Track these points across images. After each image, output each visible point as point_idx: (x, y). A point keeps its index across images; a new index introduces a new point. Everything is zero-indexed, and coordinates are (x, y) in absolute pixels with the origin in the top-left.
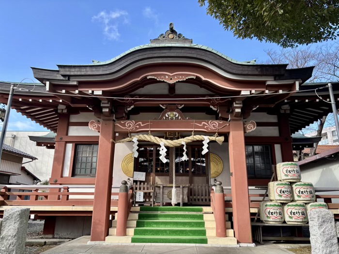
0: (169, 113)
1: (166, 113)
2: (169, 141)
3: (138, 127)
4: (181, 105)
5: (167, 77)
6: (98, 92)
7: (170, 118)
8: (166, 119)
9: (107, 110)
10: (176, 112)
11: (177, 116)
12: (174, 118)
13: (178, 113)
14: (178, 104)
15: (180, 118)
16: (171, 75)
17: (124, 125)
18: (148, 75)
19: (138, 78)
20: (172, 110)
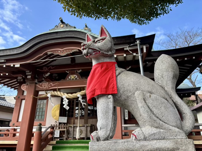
0: (71, 76)
1: (69, 76)
2: (70, 95)
3: (50, 86)
4: (79, 70)
5: (59, 52)
6: (17, 65)
7: (71, 79)
8: (69, 80)
9: (30, 77)
10: (75, 75)
11: (76, 77)
12: (74, 79)
13: (77, 75)
14: (77, 69)
15: (78, 78)
16: (62, 50)
17: (41, 86)
18: (48, 52)
19: (41, 54)
20: (73, 74)
